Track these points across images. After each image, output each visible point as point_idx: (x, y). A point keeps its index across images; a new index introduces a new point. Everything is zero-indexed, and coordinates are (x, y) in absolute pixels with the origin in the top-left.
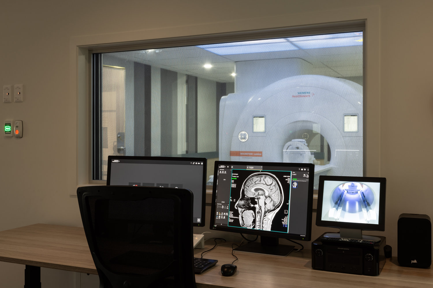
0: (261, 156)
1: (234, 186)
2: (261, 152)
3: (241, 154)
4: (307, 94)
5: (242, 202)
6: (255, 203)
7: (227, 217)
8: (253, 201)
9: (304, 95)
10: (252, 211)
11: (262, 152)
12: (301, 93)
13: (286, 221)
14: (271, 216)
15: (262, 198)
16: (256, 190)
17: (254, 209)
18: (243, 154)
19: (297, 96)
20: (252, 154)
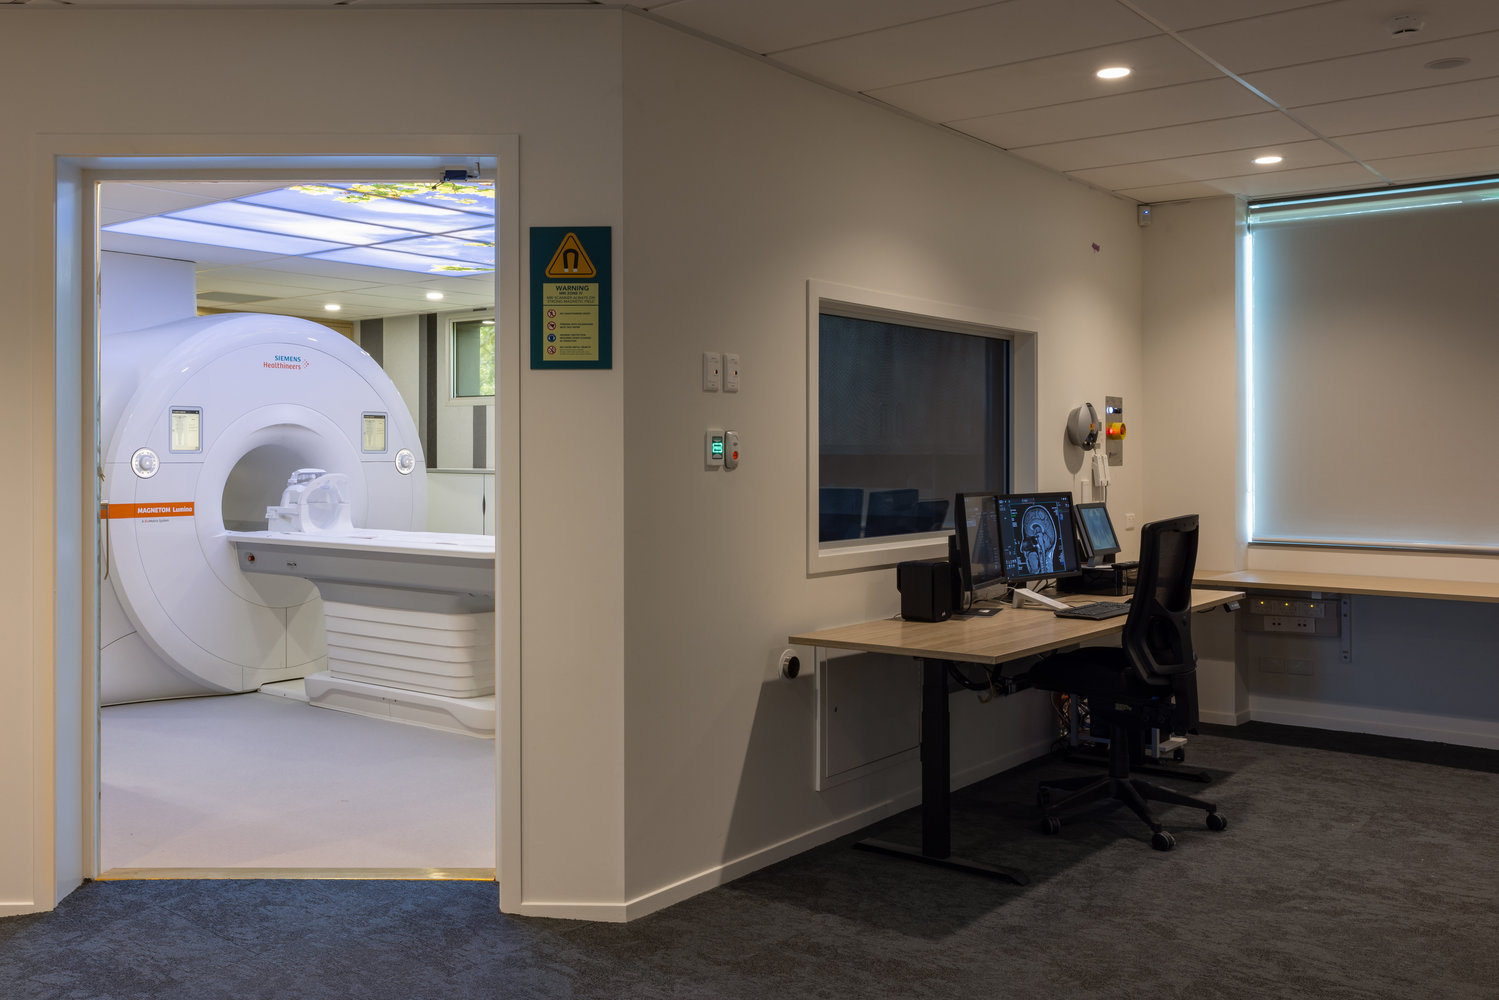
0: (192, 514)
1: (1015, 525)
2: (191, 505)
3: (140, 511)
4: (296, 363)
5: (1026, 544)
6: (1036, 543)
7: (1016, 564)
8: (1033, 540)
9: (288, 363)
10: (1035, 553)
11: (193, 503)
12: (281, 358)
13: (1062, 558)
14: (1050, 555)
15: (1040, 535)
16: (1035, 527)
17: (1036, 550)
18: (145, 511)
19: (273, 366)
20: (168, 510)
